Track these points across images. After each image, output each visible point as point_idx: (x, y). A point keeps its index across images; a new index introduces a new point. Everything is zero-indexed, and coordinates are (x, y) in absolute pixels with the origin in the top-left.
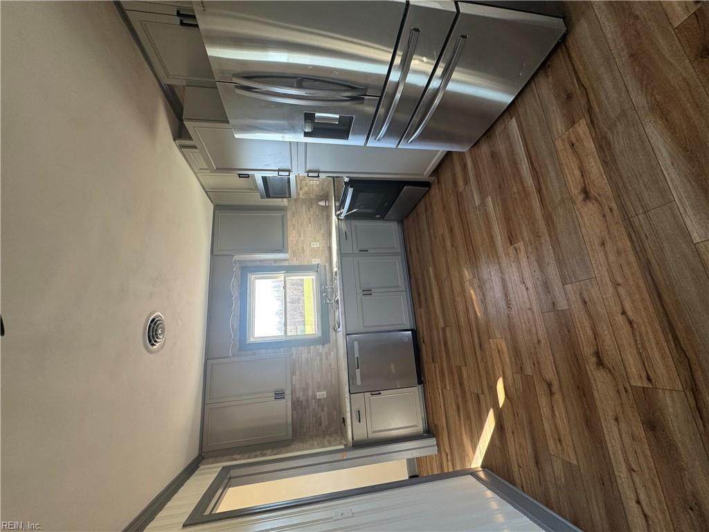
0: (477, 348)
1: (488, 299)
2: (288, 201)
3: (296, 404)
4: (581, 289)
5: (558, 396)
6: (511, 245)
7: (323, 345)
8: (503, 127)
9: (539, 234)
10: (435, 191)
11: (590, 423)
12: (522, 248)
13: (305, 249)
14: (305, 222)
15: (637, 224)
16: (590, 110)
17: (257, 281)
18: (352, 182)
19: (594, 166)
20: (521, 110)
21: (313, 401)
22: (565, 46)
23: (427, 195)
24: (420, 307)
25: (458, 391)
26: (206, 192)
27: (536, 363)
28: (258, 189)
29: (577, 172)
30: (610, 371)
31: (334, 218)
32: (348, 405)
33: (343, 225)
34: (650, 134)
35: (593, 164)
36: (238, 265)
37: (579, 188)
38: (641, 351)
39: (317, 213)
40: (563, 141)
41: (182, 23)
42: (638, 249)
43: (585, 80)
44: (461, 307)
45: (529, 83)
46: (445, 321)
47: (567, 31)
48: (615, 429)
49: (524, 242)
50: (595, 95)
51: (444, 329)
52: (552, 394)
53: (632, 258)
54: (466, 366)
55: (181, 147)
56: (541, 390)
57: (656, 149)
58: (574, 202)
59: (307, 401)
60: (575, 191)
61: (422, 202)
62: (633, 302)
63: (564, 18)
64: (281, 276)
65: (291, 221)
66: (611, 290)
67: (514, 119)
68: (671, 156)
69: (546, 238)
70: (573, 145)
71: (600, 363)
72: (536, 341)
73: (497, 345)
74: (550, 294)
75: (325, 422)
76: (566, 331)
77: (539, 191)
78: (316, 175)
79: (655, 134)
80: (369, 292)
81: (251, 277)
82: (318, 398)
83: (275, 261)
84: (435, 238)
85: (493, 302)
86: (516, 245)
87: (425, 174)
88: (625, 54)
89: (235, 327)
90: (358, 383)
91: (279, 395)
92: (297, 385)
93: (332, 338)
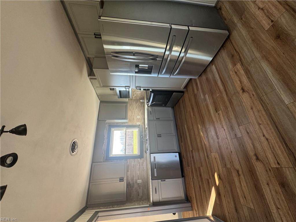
0: (206, 158)
1: (209, 135)
2: (128, 99)
3: (128, 185)
4: (246, 128)
5: (242, 176)
6: (217, 112)
7: (141, 159)
8: (210, 69)
9: (227, 107)
10: (186, 95)
11: (257, 188)
12: (221, 113)
13: (134, 118)
14: (135, 108)
15: (264, 100)
16: (241, 60)
17: (115, 131)
18: (153, 91)
19: (245, 79)
20: (216, 62)
21: (136, 184)
22: (230, 39)
23: (183, 96)
24: (182, 142)
25: (199, 179)
26: (98, 96)
27: (231, 162)
28: (117, 95)
29: (239, 82)
30: (262, 162)
31: (146, 106)
32: (151, 185)
33: (150, 109)
34: (263, 66)
35: (244, 78)
36: (108, 124)
37: (240, 88)
38: (273, 151)
39: (139, 105)
40: (232, 71)
41: (95, 37)
42: (265, 109)
43: (237, 50)
44: (198, 140)
45: (218, 52)
46: (192, 147)
47: (230, 34)
48: (268, 189)
49: (221, 111)
50: (242, 55)
51: (192, 151)
52: (239, 175)
53: (264, 113)
54: (202, 167)
55: (91, 79)
56: (234, 174)
57: (266, 71)
58: (239, 93)
59: (133, 184)
60: (239, 89)
61: (181, 99)
62: (267, 131)
63: (228, 30)
64: (124, 129)
65: (129, 108)
66: (257, 126)
67: (214, 66)
68: (272, 73)
69: (230, 109)
70: (236, 72)
71: (258, 159)
72: (230, 152)
73: (214, 156)
74: (234, 131)
75: (141, 194)
76: (242, 146)
77: (226, 91)
78: (139, 88)
79: (265, 66)
80: (160, 136)
81: (113, 129)
82: (138, 183)
83: (122, 123)
84: (187, 113)
85: (211, 137)
86: (219, 112)
87: (181, 88)
88: (250, 40)
89: (105, 150)
90: (156, 175)
91: (121, 180)
92: (129, 176)
93: (145, 156)
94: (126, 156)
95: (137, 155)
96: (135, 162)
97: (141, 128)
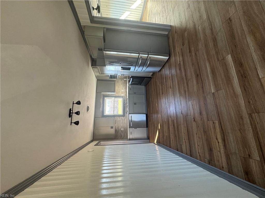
0: (157, 117)
2: (116, 79)
7: (123, 117)
13: (120, 91)
14: (120, 84)
17: (107, 99)
18: (132, 77)
23: (151, 80)
25: (154, 127)
27: (164, 118)
31: (128, 85)
33: (130, 86)
36: (102, 95)
39: (123, 82)
41: (99, 50)
51: (152, 114)
54: (155, 121)
55: (93, 68)
56: (164, 124)
59: (119, 130)
61: (150, 82)
64: (113, 98)
65: (116, 84)
73: (160, 116)
80: (135, 104)
82: (121, 130)
83: (112, 94)
84: (152, 91)
89: (101, 111)
90: (131, 126)
91: (112, 128)
92: (116, 126)
93: (126, 115)
94: (114, 115)
95: (121, 115)
96: (120, 118)
97: (124, 98)
